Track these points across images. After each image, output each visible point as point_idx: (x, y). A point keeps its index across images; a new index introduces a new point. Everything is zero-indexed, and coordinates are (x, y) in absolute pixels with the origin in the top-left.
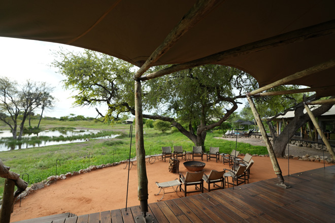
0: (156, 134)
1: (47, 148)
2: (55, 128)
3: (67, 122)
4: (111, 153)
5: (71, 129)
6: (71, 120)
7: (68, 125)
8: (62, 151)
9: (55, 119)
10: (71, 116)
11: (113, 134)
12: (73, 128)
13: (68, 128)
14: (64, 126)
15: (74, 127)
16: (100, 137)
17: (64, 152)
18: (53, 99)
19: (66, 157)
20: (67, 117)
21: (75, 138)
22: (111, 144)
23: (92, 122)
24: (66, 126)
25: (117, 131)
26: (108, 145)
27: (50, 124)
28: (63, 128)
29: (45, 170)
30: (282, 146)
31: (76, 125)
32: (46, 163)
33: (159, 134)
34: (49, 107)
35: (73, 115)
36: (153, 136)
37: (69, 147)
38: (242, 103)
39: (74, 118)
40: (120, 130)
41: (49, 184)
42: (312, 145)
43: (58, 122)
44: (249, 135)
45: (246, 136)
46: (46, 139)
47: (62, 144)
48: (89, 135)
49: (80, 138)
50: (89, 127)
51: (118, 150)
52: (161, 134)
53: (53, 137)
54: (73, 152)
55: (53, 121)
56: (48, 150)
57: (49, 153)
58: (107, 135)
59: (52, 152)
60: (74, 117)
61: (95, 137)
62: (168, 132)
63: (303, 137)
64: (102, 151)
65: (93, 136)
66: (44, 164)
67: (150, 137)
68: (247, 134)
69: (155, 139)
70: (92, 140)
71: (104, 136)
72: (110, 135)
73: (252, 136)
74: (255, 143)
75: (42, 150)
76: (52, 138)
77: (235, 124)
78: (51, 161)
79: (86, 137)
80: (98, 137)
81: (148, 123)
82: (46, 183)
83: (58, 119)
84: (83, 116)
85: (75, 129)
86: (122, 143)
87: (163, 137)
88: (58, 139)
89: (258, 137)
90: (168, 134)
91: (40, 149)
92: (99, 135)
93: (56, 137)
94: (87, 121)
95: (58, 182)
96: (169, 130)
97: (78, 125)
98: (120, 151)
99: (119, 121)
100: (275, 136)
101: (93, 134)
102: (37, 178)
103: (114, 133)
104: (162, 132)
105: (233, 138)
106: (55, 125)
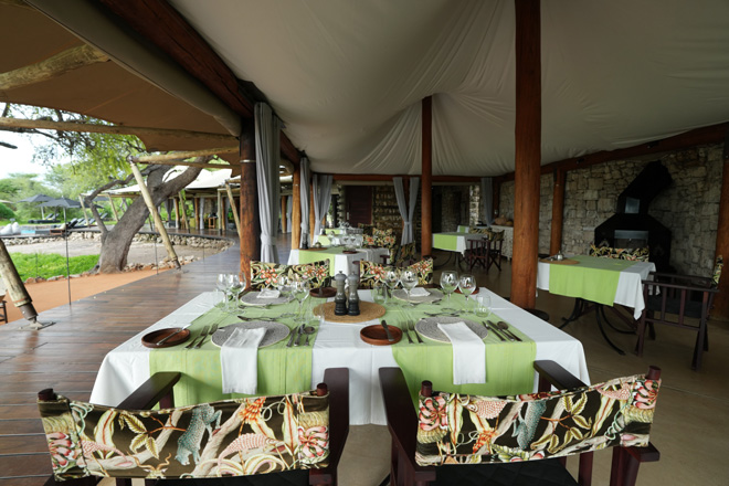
30: (119, 247)
38: (14, 147)
42: (188, 240)
44: (65, 234)
45: (56, 237)
63: (180, 228)
68: (58, 231)
73: (75, 236)
74: (79, 250)
77: (26, 206)
89: (89, 235)
100: (105, 229)
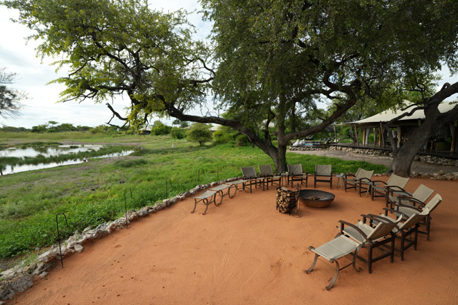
0: (191, 147)
1: (19, 177)
2: (27, 144)
3: (46, 134)
4: (135, 179)
5: (55, 145)
6: (51, 132)
7: (48, 138)
8: (47, 179)
9: (22, 129)
10: (51, 125)
11: (124, 150)
12: (57, 143)
13: (49, 144)
14: (41, 141)
15: (58, 141)
16: (105, 154)
17: (51, 182)
18: (14, 96)
19: (57, 191)
20: (45, 126)
21: (65, 158)
22: (129, 165)
23: (88, 133)
24: (45, 141)
25: (129, 144)
26: (123, 166)
27: (16, 137)
28: (41, 144)
29: (23, 222)
31: (62, 138)
32: (21, 205)
33: (195, 148)
34: (10, 108)
35: (54, 123)
36: (187, 151)
37: (58, 172)
39: (56, 128)
40: (133, 144)
41: (44, 274)
43: (30, 134)
44: (326, 147)
45: (322, 148)
46: (14, 161)
47: (44, 169)
48: (87, 152)
49: (73, 157)
50: (84, 140)
51: (146, 174)
52: (198, 147)
53: (26, 157)
54: (68, 182)
55: (20, 134)
56: (21, 180)
57: (23, 185)
58: (116, 152)
59: (28, 184)
60: (55, 125)
61: (98, 156)
62: (208, 144)
64: (117, 177)
65: (94, 153)
66: (17, 208)
67: (183, 151)
68: (323, 145)
69: (193, 154)
70: (94, 160)
71: (111, 153)
72: (120, 152)
73: (332, 148)
75: (9, 181)
76: (24, 159)
78: (31, 203)
79: (81, 155)
80: (101, 155)
81: (175, 132)
82: (37, 271)
83: (29, 130)
84: (71, 125)
85: (61, 144)
86: (144, 162)
87: (203, 151)
88: (35, 161)
89: (340, 148)
90: (208, 147)
91: (4, 179)
92: (103, 152)
93: (30, 158)
94: (80, 133)
95: (67, 263)
96: (209, 141)
97: (65, 138)
98: (149, 176)
99: (128, 131)
101: (94, 151)
102: (8, 244)
103: (126, 149)
104: (199, 144)
105: (304, 150)
106: (24, 139)
